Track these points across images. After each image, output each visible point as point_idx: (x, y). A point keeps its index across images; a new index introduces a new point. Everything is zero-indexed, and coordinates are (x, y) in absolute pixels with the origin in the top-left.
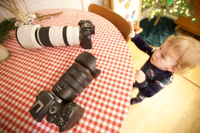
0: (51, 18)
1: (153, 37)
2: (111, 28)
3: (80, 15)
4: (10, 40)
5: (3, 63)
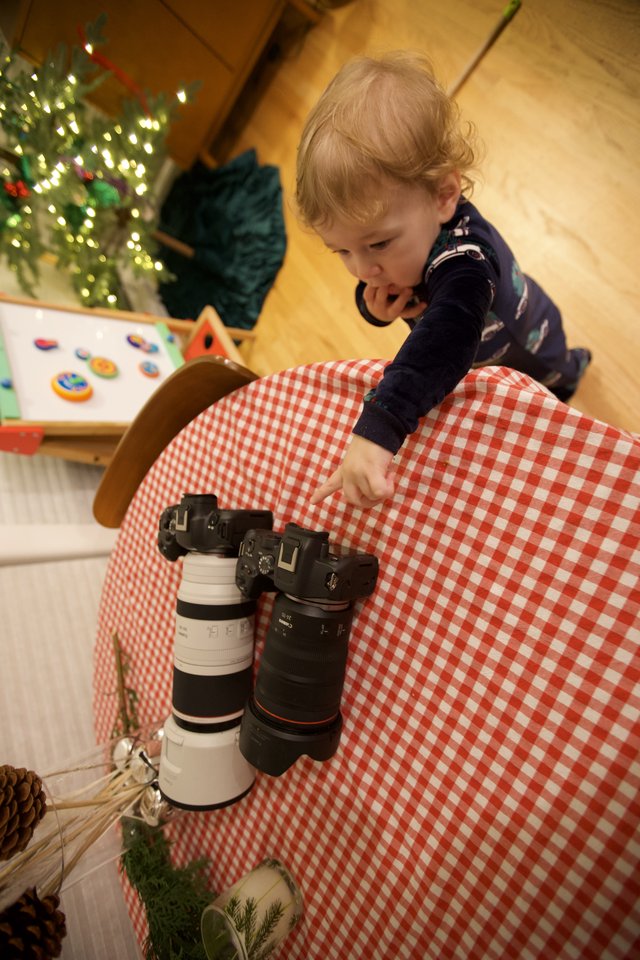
0: (133, 688)
1: (242, 264)
2: (195, 439)
3: (130, 563)
4: (211, 865)
5: (303, 896)
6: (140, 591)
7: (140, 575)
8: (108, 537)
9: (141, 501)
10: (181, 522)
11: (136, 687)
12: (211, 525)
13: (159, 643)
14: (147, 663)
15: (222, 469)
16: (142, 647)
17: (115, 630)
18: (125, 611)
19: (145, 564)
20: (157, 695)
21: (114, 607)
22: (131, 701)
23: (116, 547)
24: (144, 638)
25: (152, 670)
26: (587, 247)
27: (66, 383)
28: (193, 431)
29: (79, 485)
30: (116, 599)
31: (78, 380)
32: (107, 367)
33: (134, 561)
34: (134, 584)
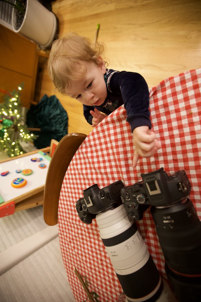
6: (77, 245)
7: (74, 238)
8: (54, 229)
9: (62, 208)
10: (89, 203)
11: (95, 290)
12: (103, 197)
13: (96, 264)
14: (94, 276)
15: (90, 176)
16: (89, 269)
17: (74, 267)
18: (75, 257)
19: (75, 232)
20: (106, 289)
21: (69, 258)
22: (95, 298)
23: (60, 232)
24: (88, 265)
25: (99, 278)
26: (154, 66)
27: (16, 182)
28: (71, 170)
29: (35, 217)
30: (68, 254)
31: (21, 179)
32: (28, 171)
33: (69, 234)
34: (74, 243)
